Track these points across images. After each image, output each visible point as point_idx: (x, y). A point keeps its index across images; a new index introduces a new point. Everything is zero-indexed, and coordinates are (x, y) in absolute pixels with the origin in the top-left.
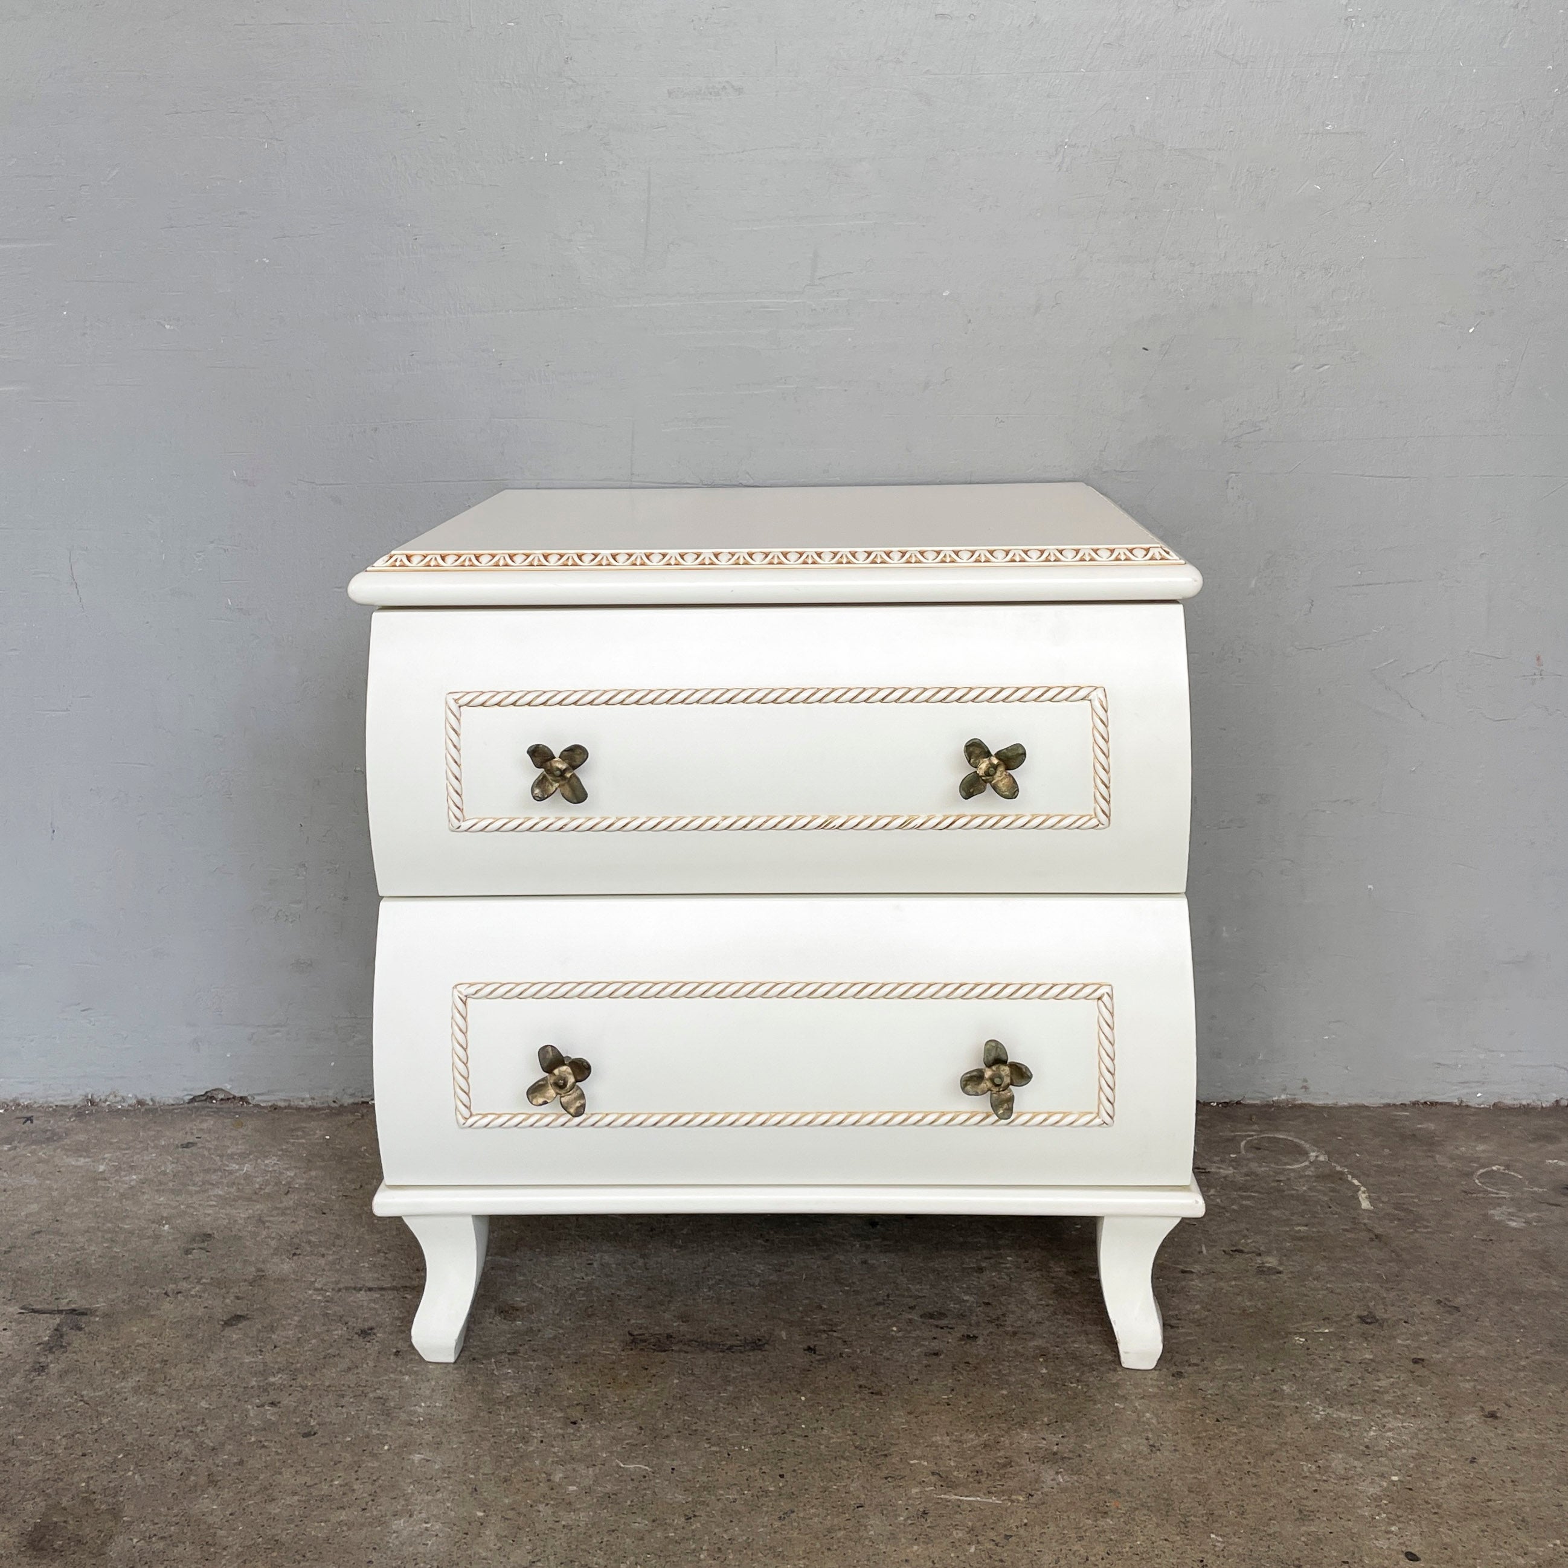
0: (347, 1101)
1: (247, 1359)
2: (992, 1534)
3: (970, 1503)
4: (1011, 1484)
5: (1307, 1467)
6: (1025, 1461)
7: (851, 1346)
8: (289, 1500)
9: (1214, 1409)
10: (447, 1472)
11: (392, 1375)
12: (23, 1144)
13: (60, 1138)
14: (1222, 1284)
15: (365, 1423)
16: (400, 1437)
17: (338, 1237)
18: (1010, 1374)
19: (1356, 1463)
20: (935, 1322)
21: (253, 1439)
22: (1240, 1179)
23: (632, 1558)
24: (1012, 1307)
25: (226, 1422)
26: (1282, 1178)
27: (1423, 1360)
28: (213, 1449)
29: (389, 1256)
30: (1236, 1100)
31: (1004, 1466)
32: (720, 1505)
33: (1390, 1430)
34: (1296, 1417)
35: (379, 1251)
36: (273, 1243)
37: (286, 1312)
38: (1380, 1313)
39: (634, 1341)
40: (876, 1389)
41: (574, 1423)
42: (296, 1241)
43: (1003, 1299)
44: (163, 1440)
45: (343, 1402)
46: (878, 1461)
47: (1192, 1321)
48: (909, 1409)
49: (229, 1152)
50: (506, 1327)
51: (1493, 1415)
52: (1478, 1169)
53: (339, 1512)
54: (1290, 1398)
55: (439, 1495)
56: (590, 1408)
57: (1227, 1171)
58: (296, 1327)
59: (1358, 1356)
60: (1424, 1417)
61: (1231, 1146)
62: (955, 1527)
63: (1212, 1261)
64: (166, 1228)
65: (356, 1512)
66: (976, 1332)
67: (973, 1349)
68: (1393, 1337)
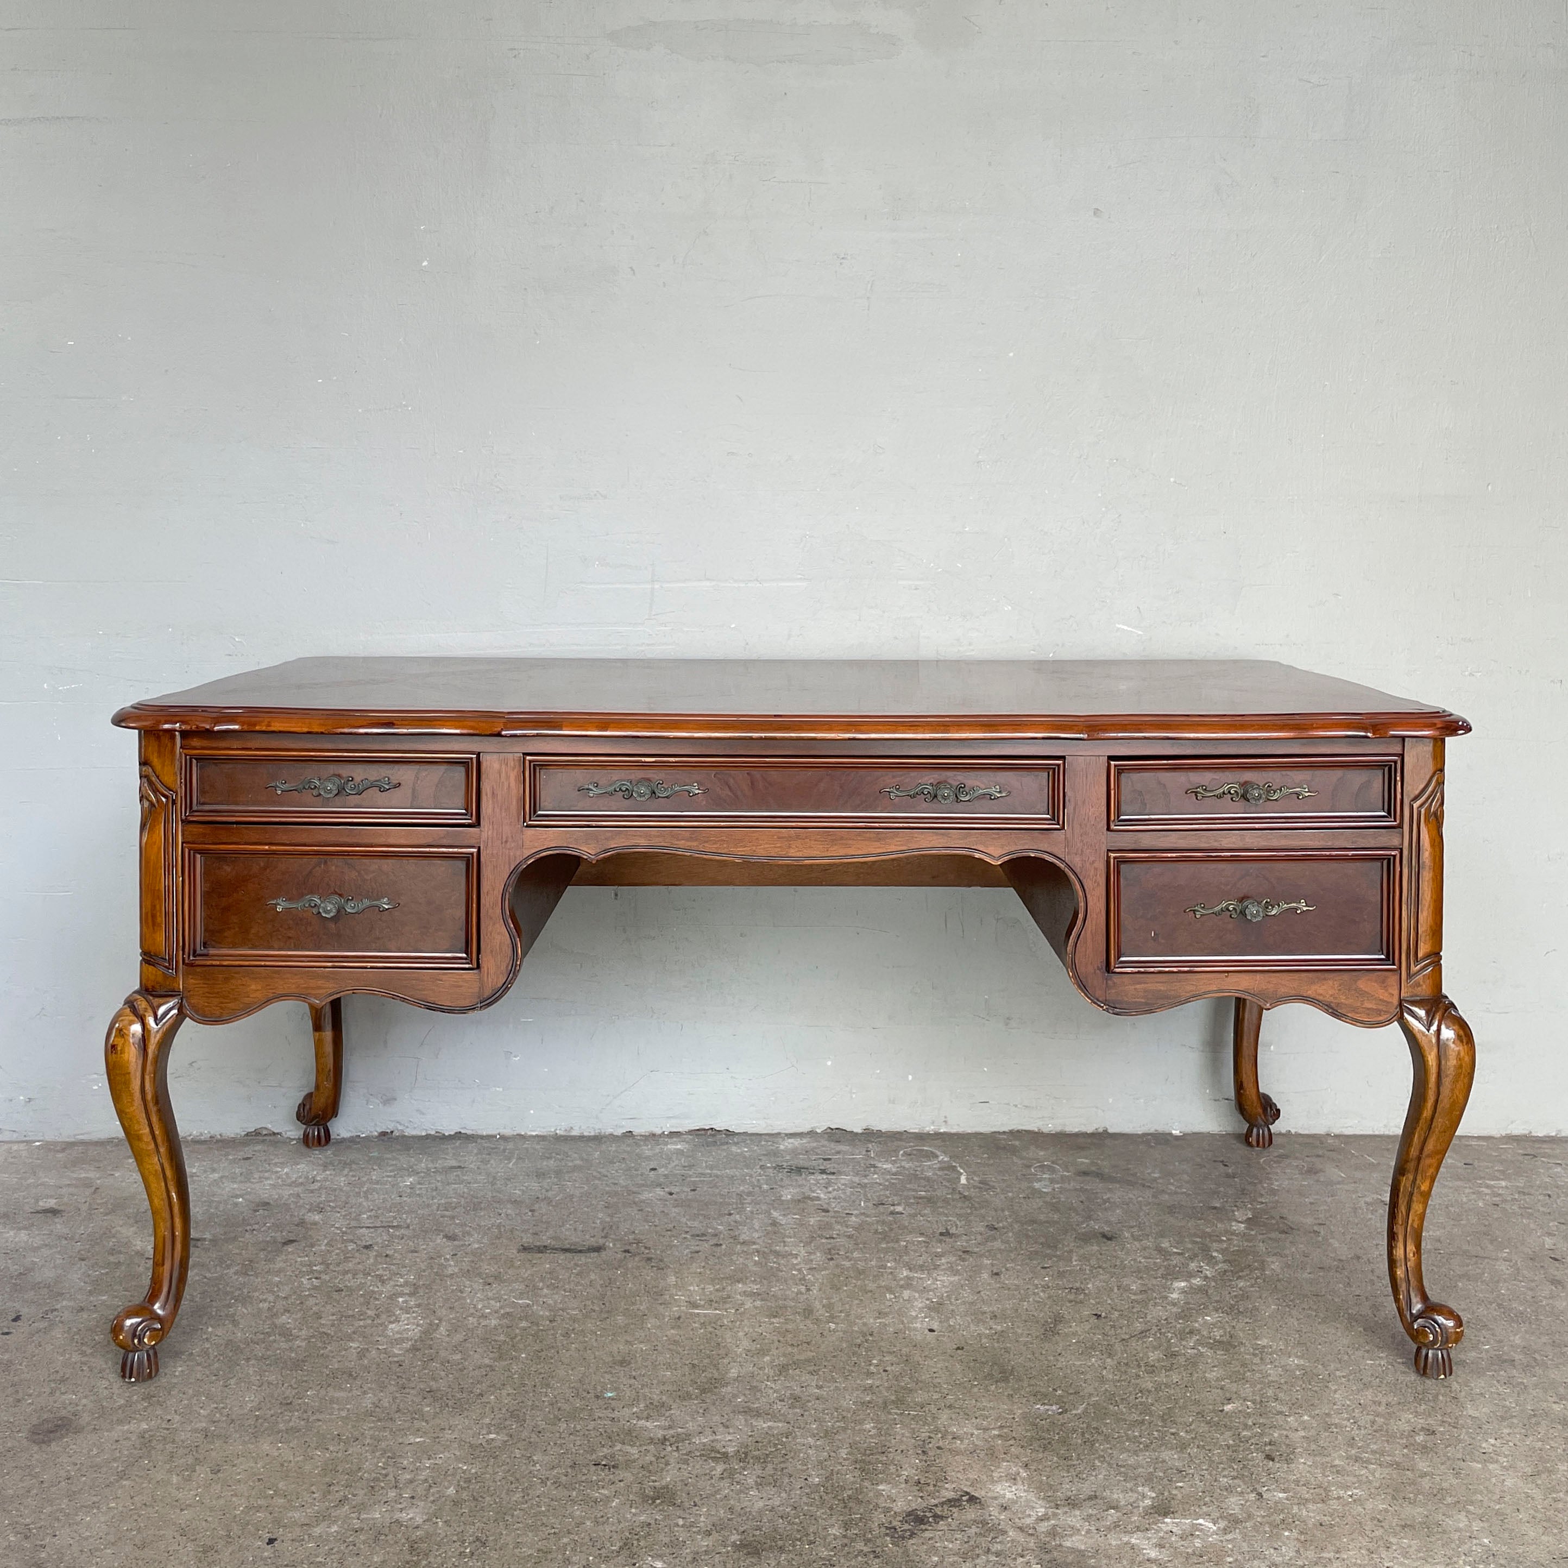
1: (299, 1259)
2: (714, 1325)
3: (704, 1313)
4: (728, 1306)
5: (889, 1296)
6: (738, 1297)
7: (649, 1250)
8: (331, 1318)
9: (846, 1273)
10: (419, 1306)
11: (384, 1266)
14: (868, 1219)
15: (370, 1286)
16: (390, 1291)
17: (347, 1203)
18: (737, 1260)
19: (916, 1294)
20: (699, 1238)
21: (307, 1293)
22: (894, 1170)
23: (520, 1337)
25: (290, 1286)
26: (919, 1169)
27: (968, 1251)
28: (285, 1297)
29: (379, 1212)
31: (726, 1298)
32: (569, 1316)
33: (939, 1281)
34: (890, 1276)
35: (372, 1210)
36: (308, 1207)
37: (320, 1238)
38: (953, 1231)
39: (525, 1249)
40: (660, 1267)
41: (489, 1284)
42: (322, 1206)
43: (740, 1227)
44: (256, 1294)
45: (357, 1277)
46: (657, 1297)
47: (846, 1236)
48: (678, 1275)
49: (274, 1162)
50: (450, 1244)
51: (997, 1274)
52: (1035, 1164)
53: (358, 1322)
54: (890, 1268)
55: (414, 1315)
56: (497, 1277)
57: (887, 1166)
58: (326, 1245)
59: (934, 1250)
60: (960, 1275)
61: (893, 1154)
62: (695, 1323)
63: (864, 1209)
64: (241, 1200)
65: (369, 1322)
66: (721, 1242)
67: (718, 1250)
68: (956, 1241)
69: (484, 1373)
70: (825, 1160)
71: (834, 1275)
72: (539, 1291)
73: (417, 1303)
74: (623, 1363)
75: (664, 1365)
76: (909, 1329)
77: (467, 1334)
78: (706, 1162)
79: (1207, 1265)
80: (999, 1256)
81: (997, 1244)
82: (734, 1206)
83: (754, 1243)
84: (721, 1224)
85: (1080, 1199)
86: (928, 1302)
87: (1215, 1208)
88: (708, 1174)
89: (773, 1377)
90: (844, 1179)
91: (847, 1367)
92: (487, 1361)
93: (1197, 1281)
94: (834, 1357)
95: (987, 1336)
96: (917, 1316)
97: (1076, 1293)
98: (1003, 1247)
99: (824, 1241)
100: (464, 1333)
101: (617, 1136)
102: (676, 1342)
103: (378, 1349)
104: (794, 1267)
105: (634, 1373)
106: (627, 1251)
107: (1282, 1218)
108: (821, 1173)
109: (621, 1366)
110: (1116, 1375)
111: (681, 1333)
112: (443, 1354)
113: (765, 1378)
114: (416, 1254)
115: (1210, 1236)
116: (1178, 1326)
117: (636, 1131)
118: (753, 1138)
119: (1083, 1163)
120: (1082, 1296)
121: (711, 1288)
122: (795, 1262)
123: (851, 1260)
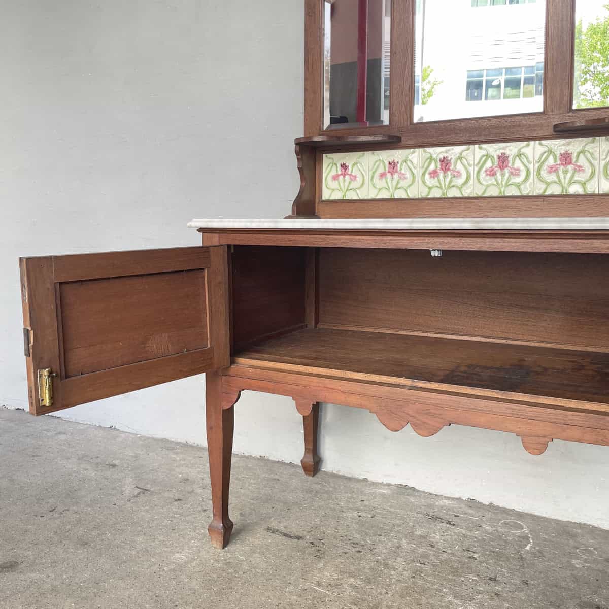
0: (247, 454)
1: (174, 509)
2: (319, 600)
3: (320, 591)
4: (336, 590)
6: (345, 586)
7: (323, 545)
9: (415, 588)
10: (197, 547)
12: (165, 449)
14: (453, 557)
15: (188, 531)
18: (363, 563)
20: (353, 545)
21: (161, 527)
22: (491, 531)
23: (222, 578)
25: (158, 522)
26: (506, 534)
27: (499, 594)
31: (339, 585)
32: (254, 572)
34: (440, 598)
36: (201, 485)
37: (191, 501)
38: (498, 578)
40: (320, 557)
41: (236, 543)
45: (187, 524)
46: (304, 574)
48: (325, 564)
52: (582, 547)
53: (166, 548)
54: (444, 593)
55: (191, 551)
56: (242, 541)
57: (488, 528)
58: (190, 504)
59: (478, 588)
61: (498, 521)
62: (311, 595)
63: (456, 551)
64: (180, 475)
65: (169, 549)
66: (363, 551)
67: (358, 555)
68: (496, 586)
70: (455, 516)
71: (408, 587)
72: (254, 554)
77: (202, 569)
78: (392, 503)
81: (522, 595)
82: (386, 531)
83: (379, 556)
84: (370, 540)
85: (597, 578)
90: (457, 530)
98: (523, 598)
104: (389, 576)
106: (312, 543)
108: (447, 523)
112: (182, 577)
117: (370, 479)
118: (426, 495)
121: (336, 576)
122: (392, 573)
123: (424, 581)
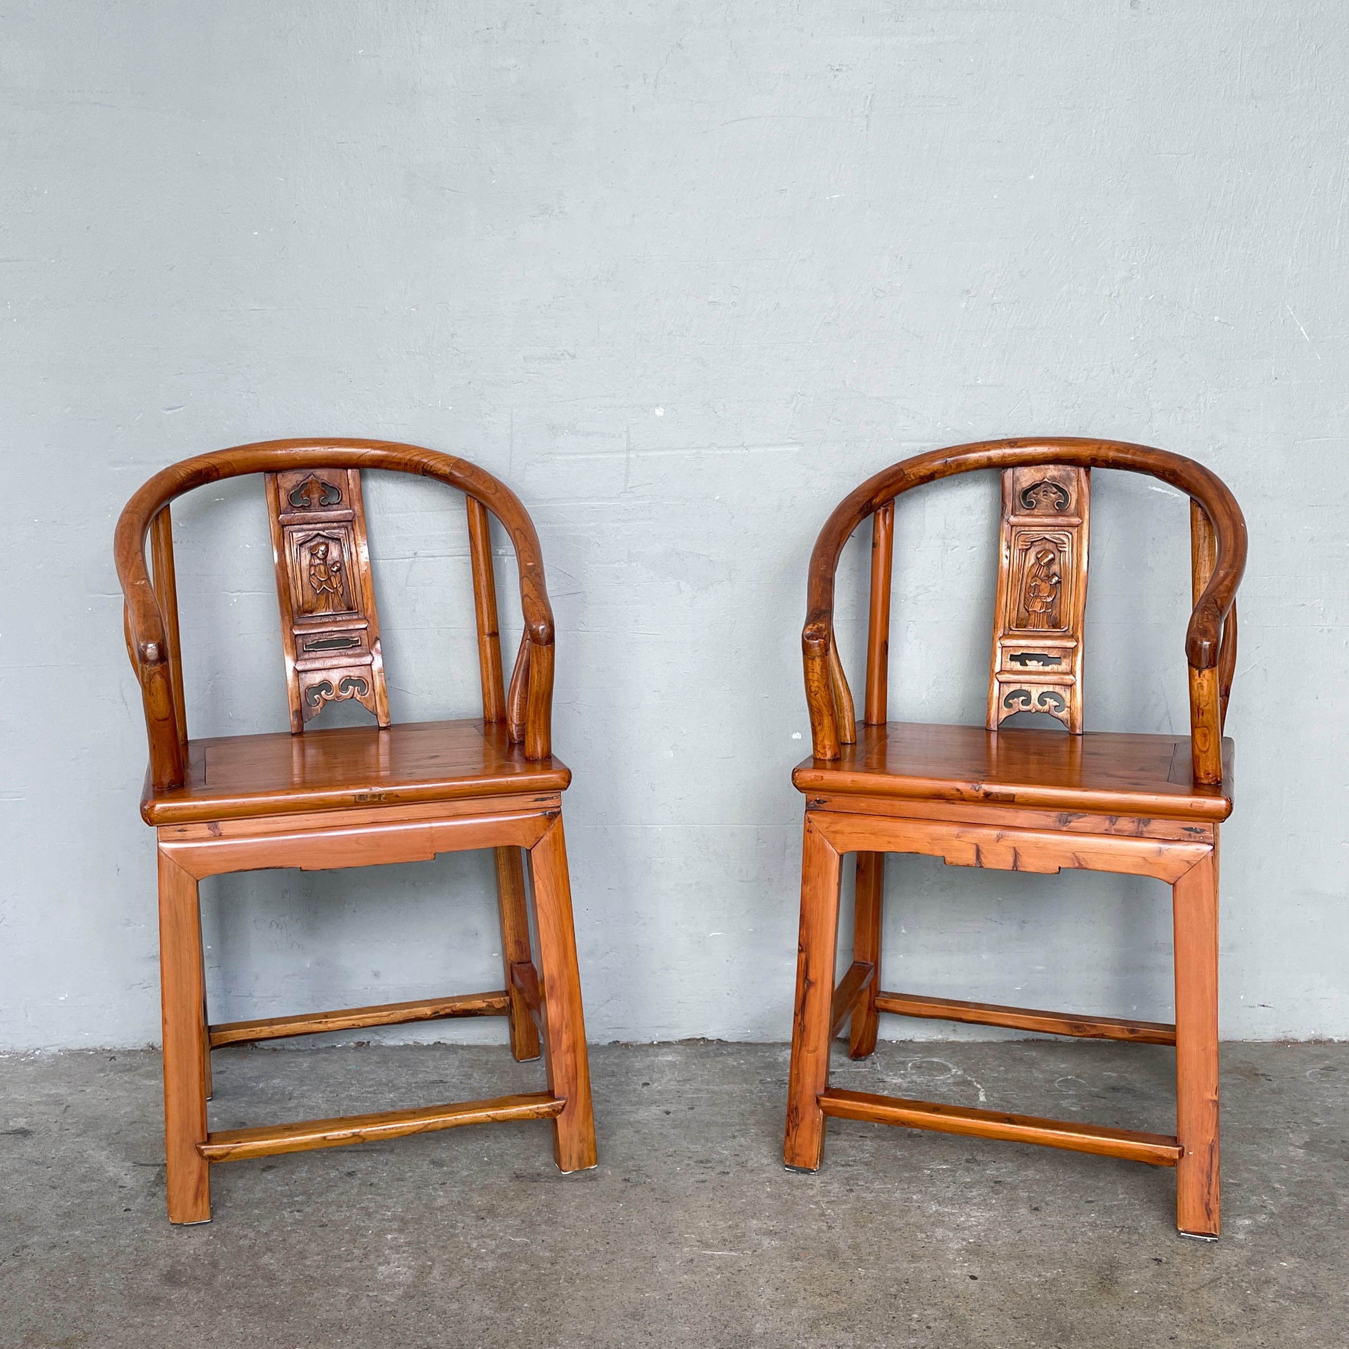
1: (279, 1188)
2: (731, 1270)
3: (719, 1255)
4: (744, 1246)
5: (920, 1236)
6: (753, 1235)
7: (651, 1178)
8: (316, 1258)
9: (869, 1207)
10: (408, 1244)
11: (370, 1196)
12: (112, 1073)
13: (136, 1069)
14: (885, 1143)
15: (356, 1220)
16: (378, 1227)
18: (748, 1191)
19: (950, 1233)
20: (704, 1165)
21: (289, 1228)
22: (905, 1085)
23: (520, 1283)
24: (752, 1156)
25: (271, 1220)
26: (933, 1084)
27: (1000, 1181)
28: (266, 1234)
30: (909, 1039)
31: (741, 1237)
32: (571, 1258)
33: (973, 1217)
34: (918, 1211)
37: (300, 1163)
38: (980, 1157)
39: (517, 1177)
40: (665, 1200)
41: (483, 1219)
43: (747, 1152)
45: (341, 1209)
46: (665, 1235)
47: (864, 1163)
48: (685, 1209)
49: (249, 1076)
50: (438, 1171)
51: (1036, 1209)
52: (1058, 1078)
53: (346, 1263)
54: (916, 1201)
55: (405, 1255)
56: (492, 1211)
57: (897, 1081)
58: (307, 1172)
59: (962, 1180)
60: (995, 1210)
61: (901, 1066)
62: (709, 1266)
63: (879, 1131)
64: (216, 1119)
65: (356, 1263)
66: (728, 1170)
67: (725, 1178)
68: (984, 1170)
69: (486, 1327)
71: (857, 1209)
72: (537, 1228)
73: (407, 1240)
74: (636, 1316)
75: (681, 1318)
76: (949, 1276)
77: (462, 1279)
78: (701, 1076)
79: (1271, 1199)
80: (1035, 1187)
81: (1030, 1173)
82: (738, 1128)
83: (764, 1171)
84: (724, 1149)
85: (1115, 1120)
86: (964, 1243)
87: (1267, 1130)
88: (707, 1090)
89: (804, 1334)
91: (885, 1323)
92: (487, 1312)
93: (1262, 1218)
94: (869, 1309)
95: (1040, 1285)
96: (955, 1260)
97: (1129, 1233)
98: (1038, 1177)
99: (839, 1168)
100: (460, 1278)
101: (604, 1047)
102: (692, 1291)
103: (368, 1296)
104: (811, 1199)
105: (650, 1329)
107: (1343, 1142)
109: (635, 1320)
110: (1191, 1334)
111: (696, 1278)
112: (438, 1302)
113: (795, 1335)
114: (402, 1183)
115: (1268, 1164)
116: (1251, 1273)
117: (624, 1041)
118: (749, 1048)
119: (1110, 1077)
120: (1135, 1237)
121: (722, 1224)
122: (811, 1194)
123: (872, 1192)
